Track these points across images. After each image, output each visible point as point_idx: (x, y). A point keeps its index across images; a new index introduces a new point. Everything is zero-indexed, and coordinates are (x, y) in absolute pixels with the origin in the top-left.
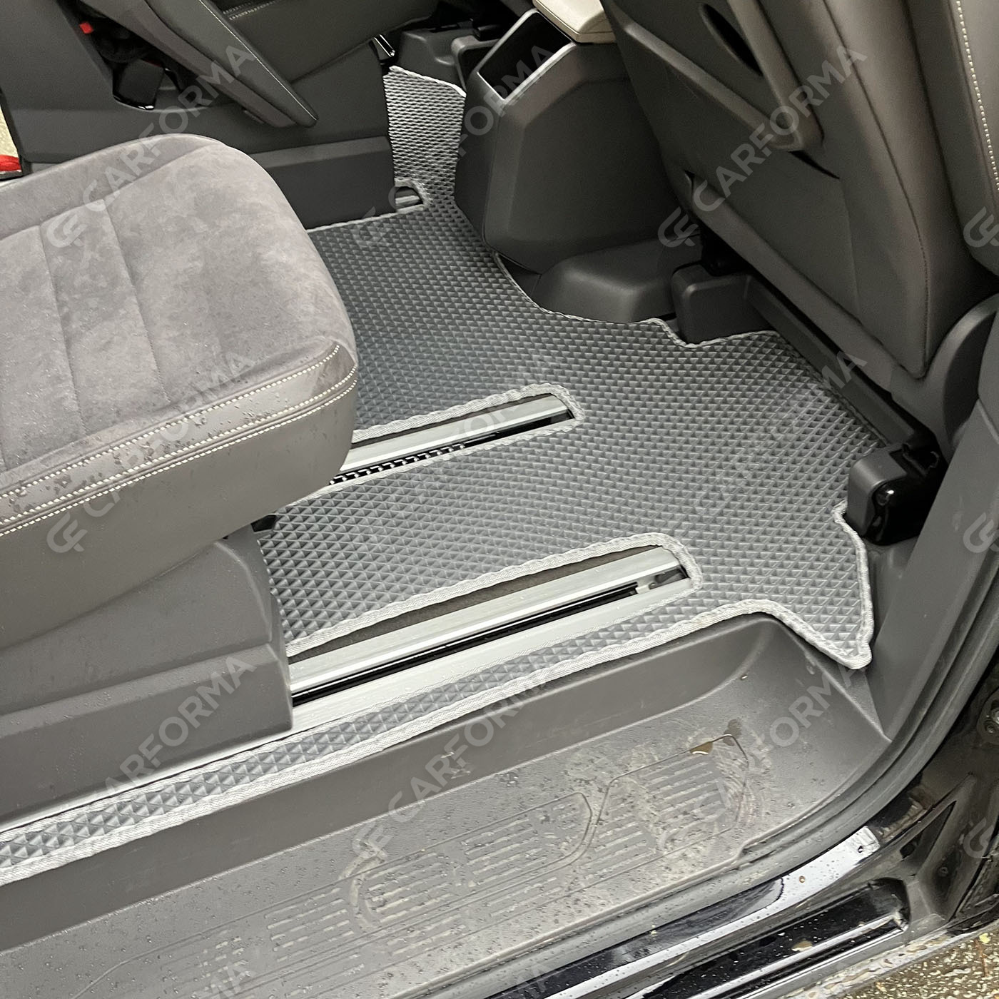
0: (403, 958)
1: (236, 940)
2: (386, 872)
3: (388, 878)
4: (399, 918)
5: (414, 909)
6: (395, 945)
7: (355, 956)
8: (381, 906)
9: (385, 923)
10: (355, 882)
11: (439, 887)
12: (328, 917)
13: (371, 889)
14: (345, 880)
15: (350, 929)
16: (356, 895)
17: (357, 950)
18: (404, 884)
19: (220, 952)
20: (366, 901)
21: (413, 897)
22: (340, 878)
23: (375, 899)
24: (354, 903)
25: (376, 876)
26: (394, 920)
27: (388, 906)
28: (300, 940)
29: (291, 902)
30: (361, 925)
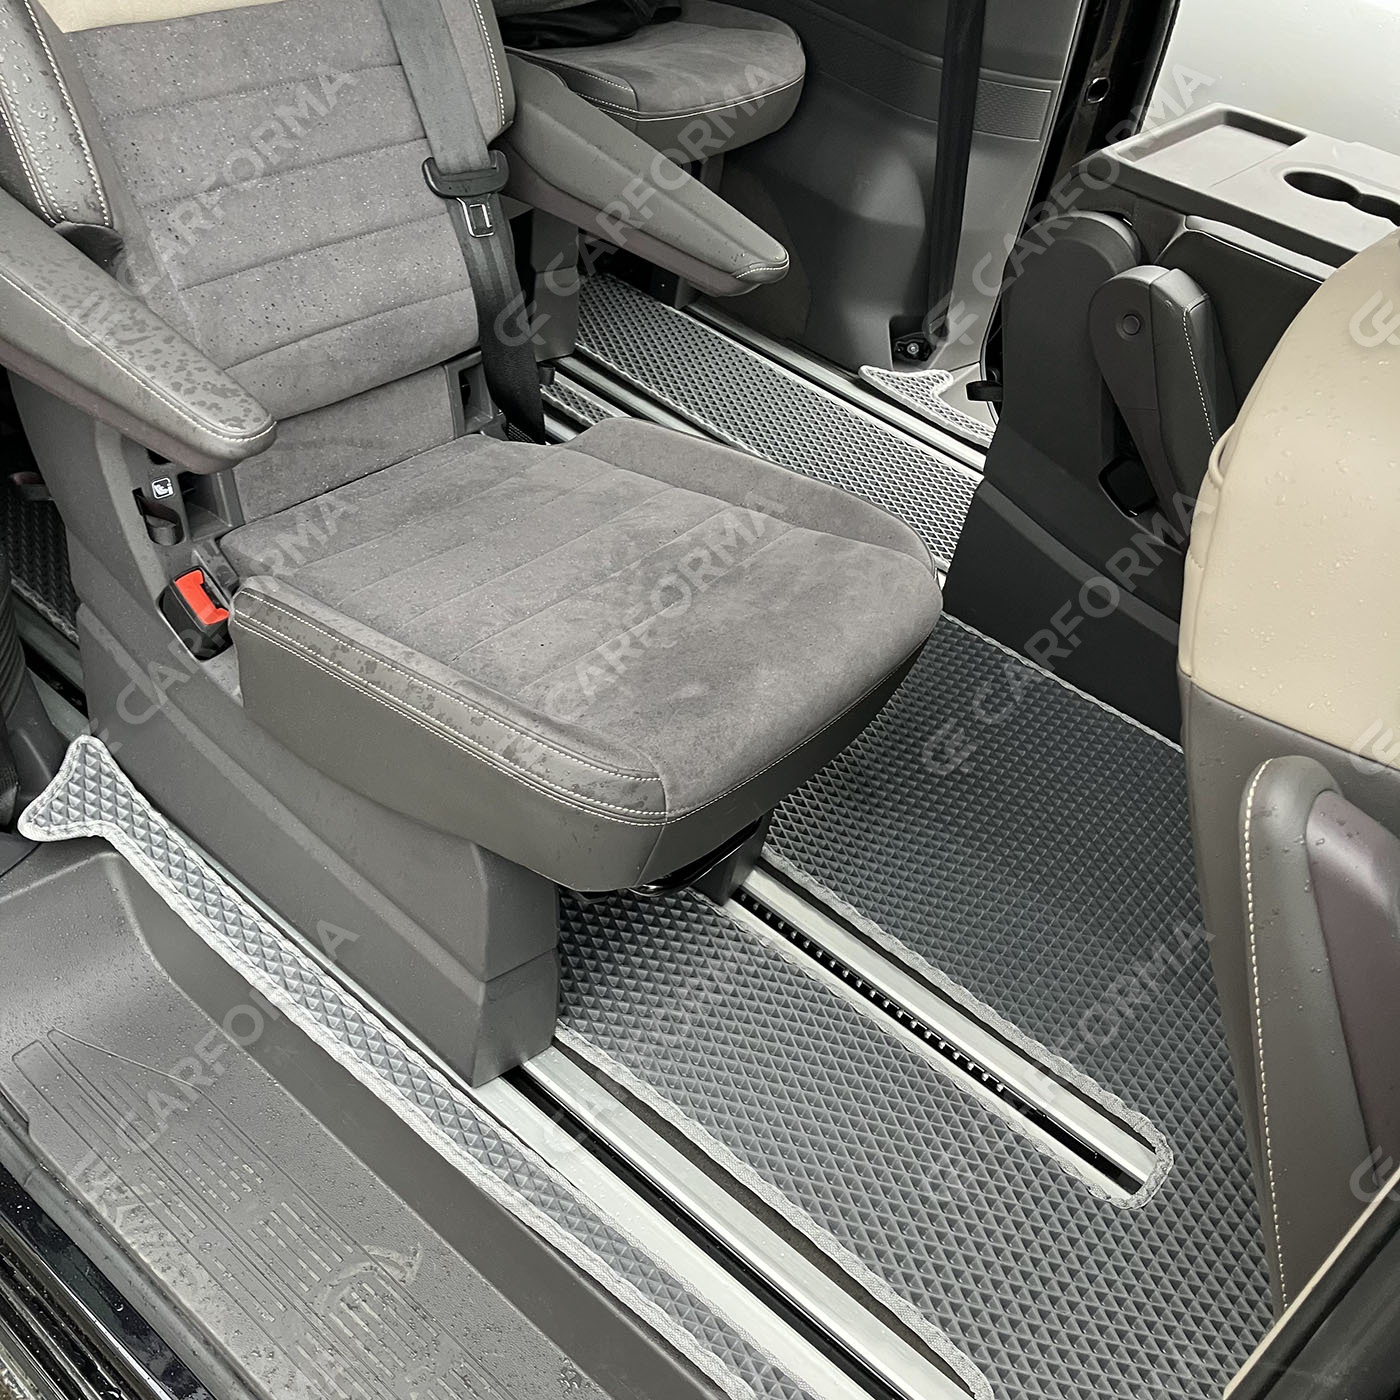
0: (294, 1359)
1: (258, 1179)
2: (392, 1291)
3: (385, 1297)
4: (342, 1332)
5: (359, 1344)
6: (309, 1343)
7: (281, 1307)
8: (348, 1305)
9: (331, 1321)
10: (368, 1264)
11: (396, 1358)
12: (316, 1257)
13: (364, 1285)
14: (366, 1253)
15: (310, 1287)
16: (352, 1274)
17: (289, 1306)
18: (385, 1318)
19: (241, 1171)
20: (348, 1288)
21: (373, 1334)
22: (365, 1247)
23: (355, 1295)
24: (342, 1276)
25: (383, 1283)
26: (338, 1328)
27: (352, 1313)
28: (280, 1241)
29: (318, 1211)
30: (319, 1296)
